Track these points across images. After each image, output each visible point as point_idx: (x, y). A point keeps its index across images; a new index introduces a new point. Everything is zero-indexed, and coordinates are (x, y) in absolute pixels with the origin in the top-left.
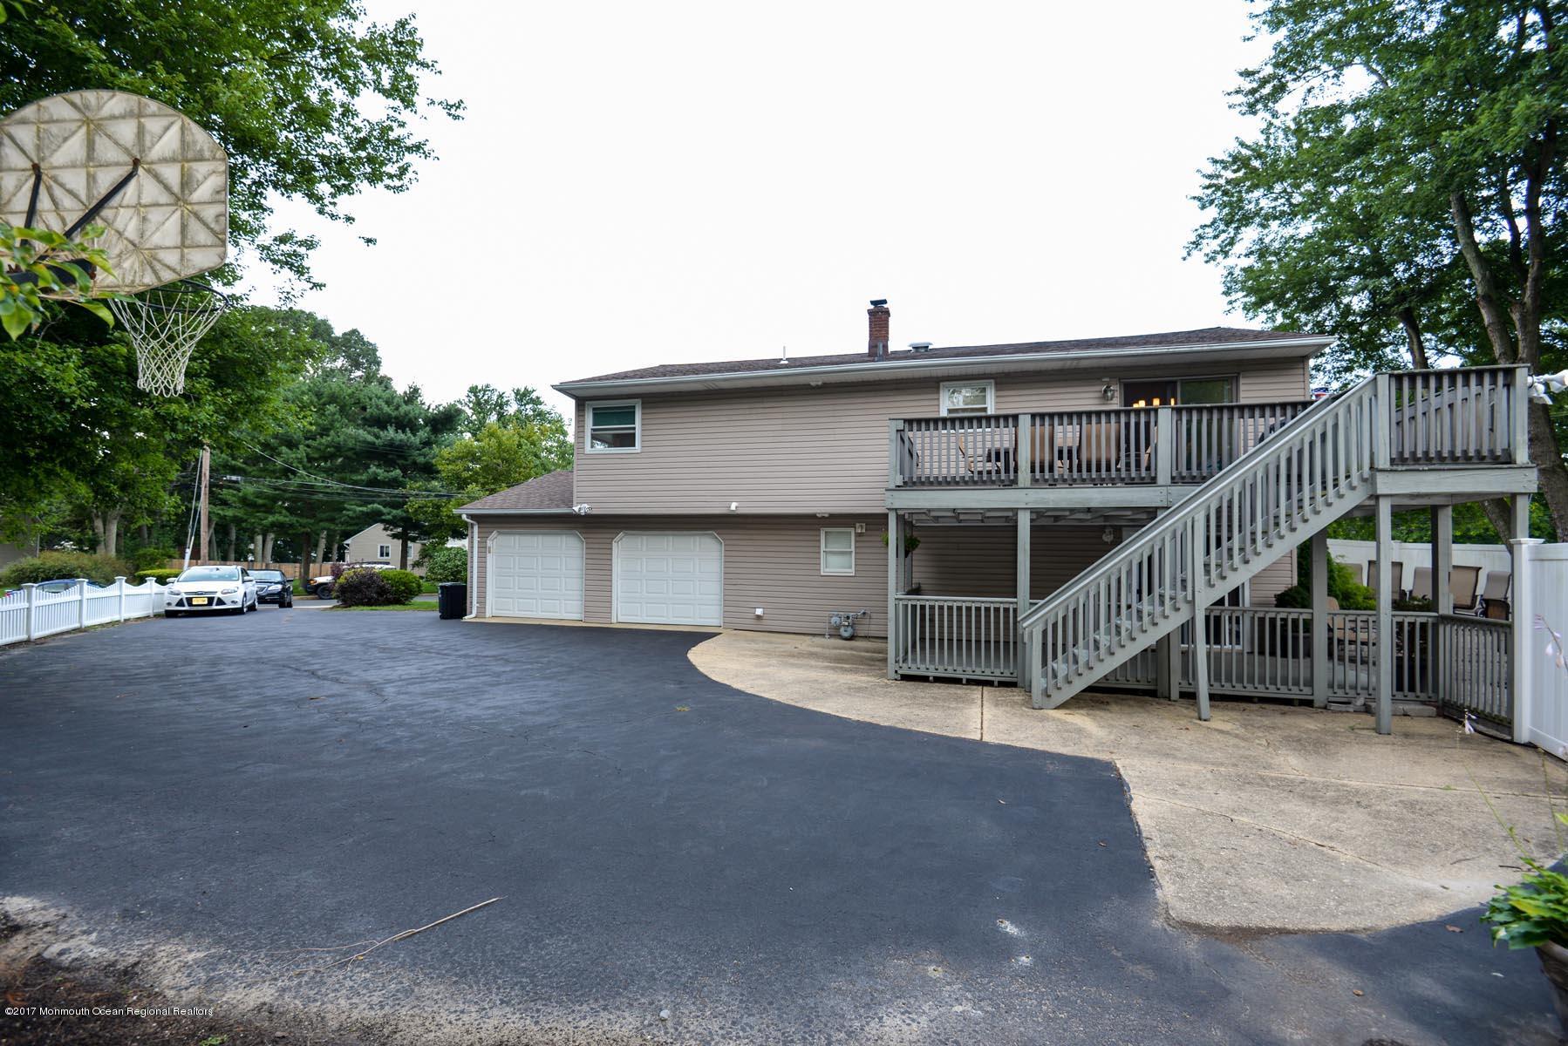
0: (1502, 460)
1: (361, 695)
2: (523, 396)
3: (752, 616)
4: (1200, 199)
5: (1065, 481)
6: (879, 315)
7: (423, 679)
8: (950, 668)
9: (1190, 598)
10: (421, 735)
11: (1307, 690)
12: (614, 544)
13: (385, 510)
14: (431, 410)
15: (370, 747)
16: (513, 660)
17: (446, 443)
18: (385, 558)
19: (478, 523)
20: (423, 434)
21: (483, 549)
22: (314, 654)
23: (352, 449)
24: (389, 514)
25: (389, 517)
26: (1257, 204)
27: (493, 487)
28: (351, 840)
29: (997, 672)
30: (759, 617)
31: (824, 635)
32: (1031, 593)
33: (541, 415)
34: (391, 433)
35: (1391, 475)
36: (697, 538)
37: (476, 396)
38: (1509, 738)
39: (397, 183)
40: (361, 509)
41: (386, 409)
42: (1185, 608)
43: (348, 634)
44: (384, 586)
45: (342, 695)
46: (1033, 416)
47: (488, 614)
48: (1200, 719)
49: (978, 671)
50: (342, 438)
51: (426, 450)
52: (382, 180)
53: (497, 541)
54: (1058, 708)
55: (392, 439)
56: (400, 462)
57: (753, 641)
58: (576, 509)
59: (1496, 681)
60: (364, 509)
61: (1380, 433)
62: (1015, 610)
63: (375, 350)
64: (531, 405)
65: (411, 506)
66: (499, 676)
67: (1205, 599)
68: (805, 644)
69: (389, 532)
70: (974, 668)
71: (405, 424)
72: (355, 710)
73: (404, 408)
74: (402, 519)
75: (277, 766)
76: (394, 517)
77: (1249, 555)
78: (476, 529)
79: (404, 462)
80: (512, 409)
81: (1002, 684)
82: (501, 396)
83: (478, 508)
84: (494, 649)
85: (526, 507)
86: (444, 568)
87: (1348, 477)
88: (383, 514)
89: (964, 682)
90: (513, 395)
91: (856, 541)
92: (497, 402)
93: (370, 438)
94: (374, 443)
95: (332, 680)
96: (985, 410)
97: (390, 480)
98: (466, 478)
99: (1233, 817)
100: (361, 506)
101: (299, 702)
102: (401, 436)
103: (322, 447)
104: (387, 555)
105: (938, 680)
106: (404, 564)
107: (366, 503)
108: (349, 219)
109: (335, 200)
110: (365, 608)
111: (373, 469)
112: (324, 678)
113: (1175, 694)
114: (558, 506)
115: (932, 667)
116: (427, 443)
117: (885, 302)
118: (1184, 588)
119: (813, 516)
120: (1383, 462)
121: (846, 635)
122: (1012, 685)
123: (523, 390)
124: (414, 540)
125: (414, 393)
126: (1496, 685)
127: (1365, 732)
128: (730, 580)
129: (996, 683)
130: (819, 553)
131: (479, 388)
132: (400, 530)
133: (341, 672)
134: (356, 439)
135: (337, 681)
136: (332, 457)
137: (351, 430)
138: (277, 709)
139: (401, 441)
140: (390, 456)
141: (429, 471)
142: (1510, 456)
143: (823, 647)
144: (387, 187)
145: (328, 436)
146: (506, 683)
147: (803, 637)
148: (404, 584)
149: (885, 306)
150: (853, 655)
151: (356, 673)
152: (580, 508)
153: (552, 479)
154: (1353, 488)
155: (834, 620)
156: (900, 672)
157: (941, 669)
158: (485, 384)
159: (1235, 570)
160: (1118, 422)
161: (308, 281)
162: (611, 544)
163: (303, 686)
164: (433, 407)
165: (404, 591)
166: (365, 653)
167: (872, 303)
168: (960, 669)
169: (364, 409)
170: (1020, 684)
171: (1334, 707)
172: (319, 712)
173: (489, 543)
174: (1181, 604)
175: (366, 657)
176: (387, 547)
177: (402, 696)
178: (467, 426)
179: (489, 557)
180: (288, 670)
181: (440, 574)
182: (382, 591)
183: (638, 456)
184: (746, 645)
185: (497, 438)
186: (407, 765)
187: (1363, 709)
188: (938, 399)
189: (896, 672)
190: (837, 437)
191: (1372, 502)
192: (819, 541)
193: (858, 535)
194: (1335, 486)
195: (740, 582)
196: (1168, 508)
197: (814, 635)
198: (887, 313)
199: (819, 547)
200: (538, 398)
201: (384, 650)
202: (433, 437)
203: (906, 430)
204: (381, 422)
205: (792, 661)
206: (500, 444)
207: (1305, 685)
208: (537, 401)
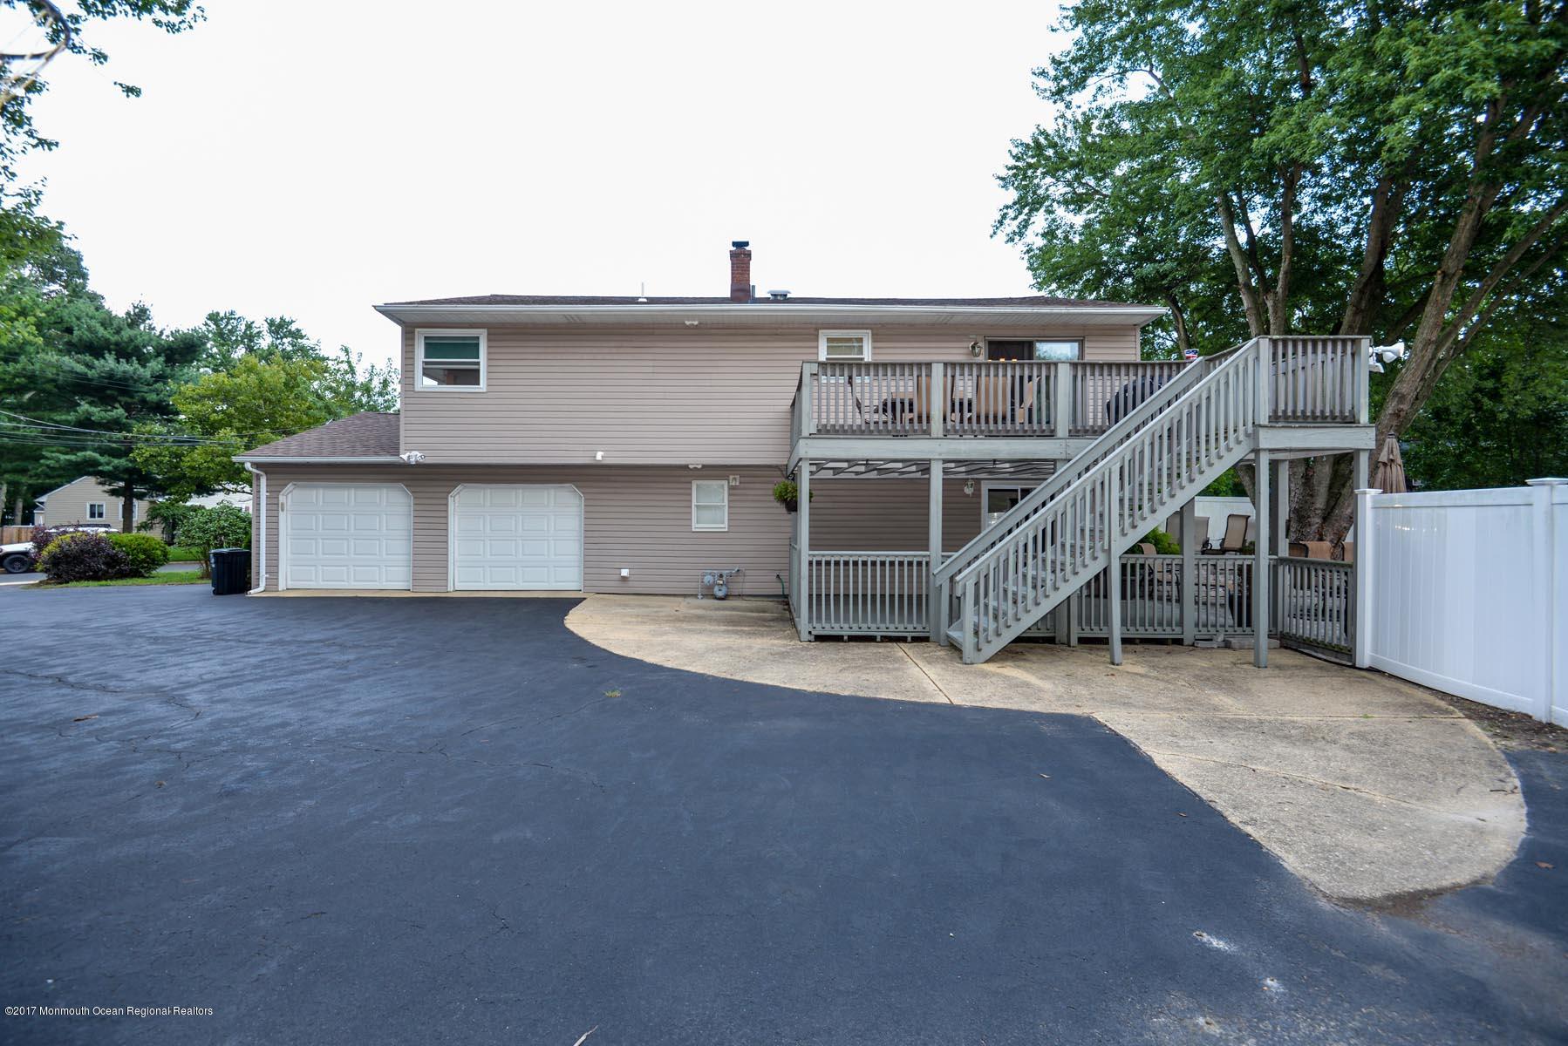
0: (1348, 420)
1: (155, 708)
2: (279, 328)
3: (616, 577)
4: (1002, 179)
5: (956, 432)
6: (741, 255)
7: (237, 679)
8: (864, 626)
9: (1106, 547)
10: (288, 763)
11: (1178, 630)
12: (450, 500)
13: (102, 459)
14: (164, 337)
15: (216, 791)
16: (351, 644)
17: (185, 378)
18: (97, 520)
19: (266, 474)
20: (156, 365)
21: (274, 507)
22: (48, 651)
23: (53, 381)
24: (108, 464)
25: (109, 468)
26: (1047, 189)
27: (252, 432)
28: (273, 965)
29: (910, 628)
30: (624, 579)
31: (695, 596)
32: (943, 546)
33: (304, 351)
34: (109, 363)
35: (1271, 431)
36: (552, 492)
37: (217, 326)
38: (1350, 664)
39: (173, 18)
40: (67, 457)
41: (101, 331)
42: (1102, 557)
43: (88, 620)
44: (116, 555)
45: (125, 711)
46: (945, 364)
47: (282, 586)
48: (1113, 664)
49: (892, 627)
50: (37, 366)
51: (159, 385)
52: (150, 11)
53: (292, 496)
54: (987, 662)
55: (112, 370)
56: (124, 399)
57: (627, 605)
58: (405, 457)
59: (1292, 613)
60: (72, 457)
61: (1261, 392)
62: (927, 563)
63: (79, 259)
64: (289, 339)
65: (141, 455)
66: (346, 668)
67: (1120, 545)
68: (683, 606)
69: (107, 487)
70: (888, 625)
71: (126, 351)
72: (159, 733)
73: (127, 333)
74: (127, 470)
75: (69, 840)
76: (116, 468)
77: (1157, 506)
78: (263, 481)
79: (129, 400)
80: (265, 342)
81: (915, 639)
82: (249, 326)
83: (263, 455)
84: (315, 632)
85: (333, 454)
86: (204, 531)
87: (1235, 431)
88: (101, 464)
89: (878, 639)
90: (266, 325)
91: (729, 495)
92: (245, 333)
93: (80, 368)
94: (86, 374)
95: (95, 688)
96: (862, 359)
97: (109, 422)
98: (215, 421)
99: (1254, 767)
100: (66, 453)
101: (59, 726)
102: (124, 367)
103: (8, 377)
104: (101, 515)
105: (853, 639)
106: (127, 527)
107: (73, 450)
108: (100, 57)
109: (77, 26)
110: (91, 583)
111: (84, 407)
112: (80, 686)
113: (1074, 641)
114: (376, 454)
115: (846, 626)
116: (160, 378)
117: (747, 244)
118: (1101, 538)
119: (686, 467)
120: (1264, 420)
121: (720, 594)
122: (926, 639)
123: (278, 321)
124: (141, 497)
125: (141, 314)
126: (1292, 616)
127: (1245, 666)
128: (591, 540)
129: (909, 639)
130: (691, 507)
131: (222, 315)
132: (122, 484)
133: (104, 675)
134: (59, 367)
135: (104, 689)
136: (21, 390)
137: (52, 357)
138: (26, 741)
139: (124, 372)
140: (109, 392)
141: (163, 410)
142: (1354, 417)
143: (704, 608)
144: (157, 23)
145: (16, 361)
146: (359, 677)
147: (672, 598)
148: (145, 551)
149: (747, 248)
150: (745, 617)
151: (129, 676)
152: (410, 455)
153: (357, 422)
154: (1239, 442)
155: (708, 579)
156: (814, 633)
157: (855, 627)
158: (229, 310)
159: (1145, 519)
160: (1005, 375)
161: (30, 134)
162: (447, 499)
163: (52, 701)
164: (167, 332)
165: (144, 561)
166: (129, 645)
167: (734, 244)
168: (874, 627)
169: (69, 330)
170: (932, 637)
171: (1201, 644)
172: (100, 741)
173: (282, 499)
174: (1099, 554)
175: (133, 652)
176: (101, 506)
177: (221, 706)
178: (205, 360)
179: (282, 516)
180: (17, 678)
181: (199, 538)
182: (113, 561)
183: (484, 396)
184: (619, 610)
185: (257, 374)
186: (291, 814)
187: (1223, 644)
188: (817, 347)
189: (810, 633)
190: (714, 383)
191: (1252, 456)
192: (691, 494)
193: (731, 488)
194: (1226, 438)
195: (602, 540)
196: (1069, 460)
197: (685, 596)
198: (749, 255)
199: (691, 501)
200: (298, 330)
201: (156, 640)
202: (168, 371)
203: (820, 373)
204: (95, 349)
205: (684, 625)
206: (261, 381)
207: (1176, 625)
208: (297, 335)
